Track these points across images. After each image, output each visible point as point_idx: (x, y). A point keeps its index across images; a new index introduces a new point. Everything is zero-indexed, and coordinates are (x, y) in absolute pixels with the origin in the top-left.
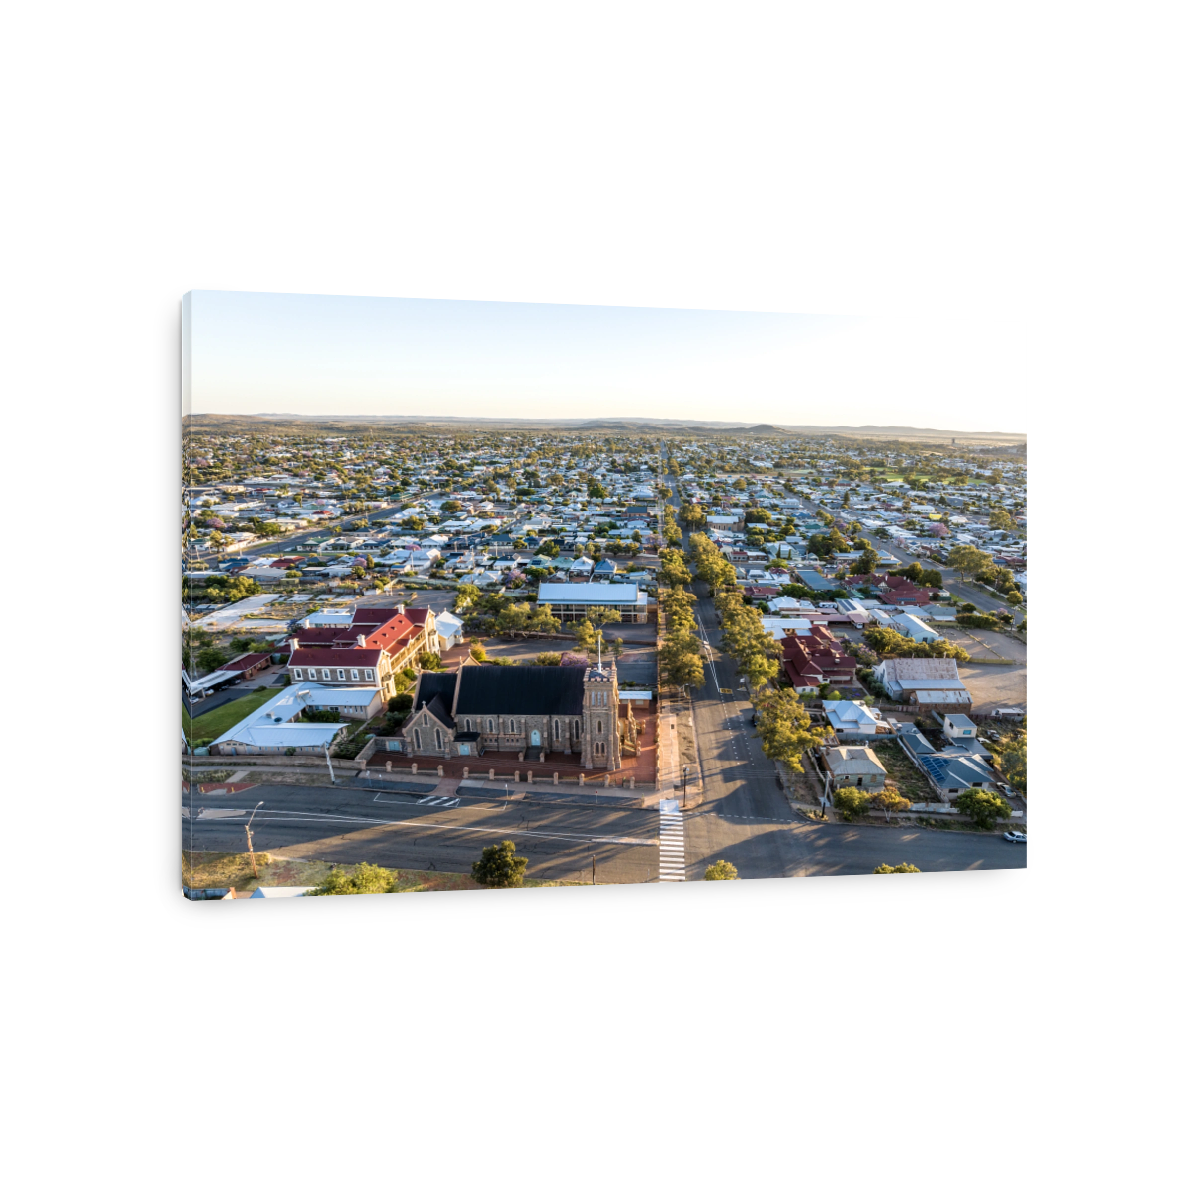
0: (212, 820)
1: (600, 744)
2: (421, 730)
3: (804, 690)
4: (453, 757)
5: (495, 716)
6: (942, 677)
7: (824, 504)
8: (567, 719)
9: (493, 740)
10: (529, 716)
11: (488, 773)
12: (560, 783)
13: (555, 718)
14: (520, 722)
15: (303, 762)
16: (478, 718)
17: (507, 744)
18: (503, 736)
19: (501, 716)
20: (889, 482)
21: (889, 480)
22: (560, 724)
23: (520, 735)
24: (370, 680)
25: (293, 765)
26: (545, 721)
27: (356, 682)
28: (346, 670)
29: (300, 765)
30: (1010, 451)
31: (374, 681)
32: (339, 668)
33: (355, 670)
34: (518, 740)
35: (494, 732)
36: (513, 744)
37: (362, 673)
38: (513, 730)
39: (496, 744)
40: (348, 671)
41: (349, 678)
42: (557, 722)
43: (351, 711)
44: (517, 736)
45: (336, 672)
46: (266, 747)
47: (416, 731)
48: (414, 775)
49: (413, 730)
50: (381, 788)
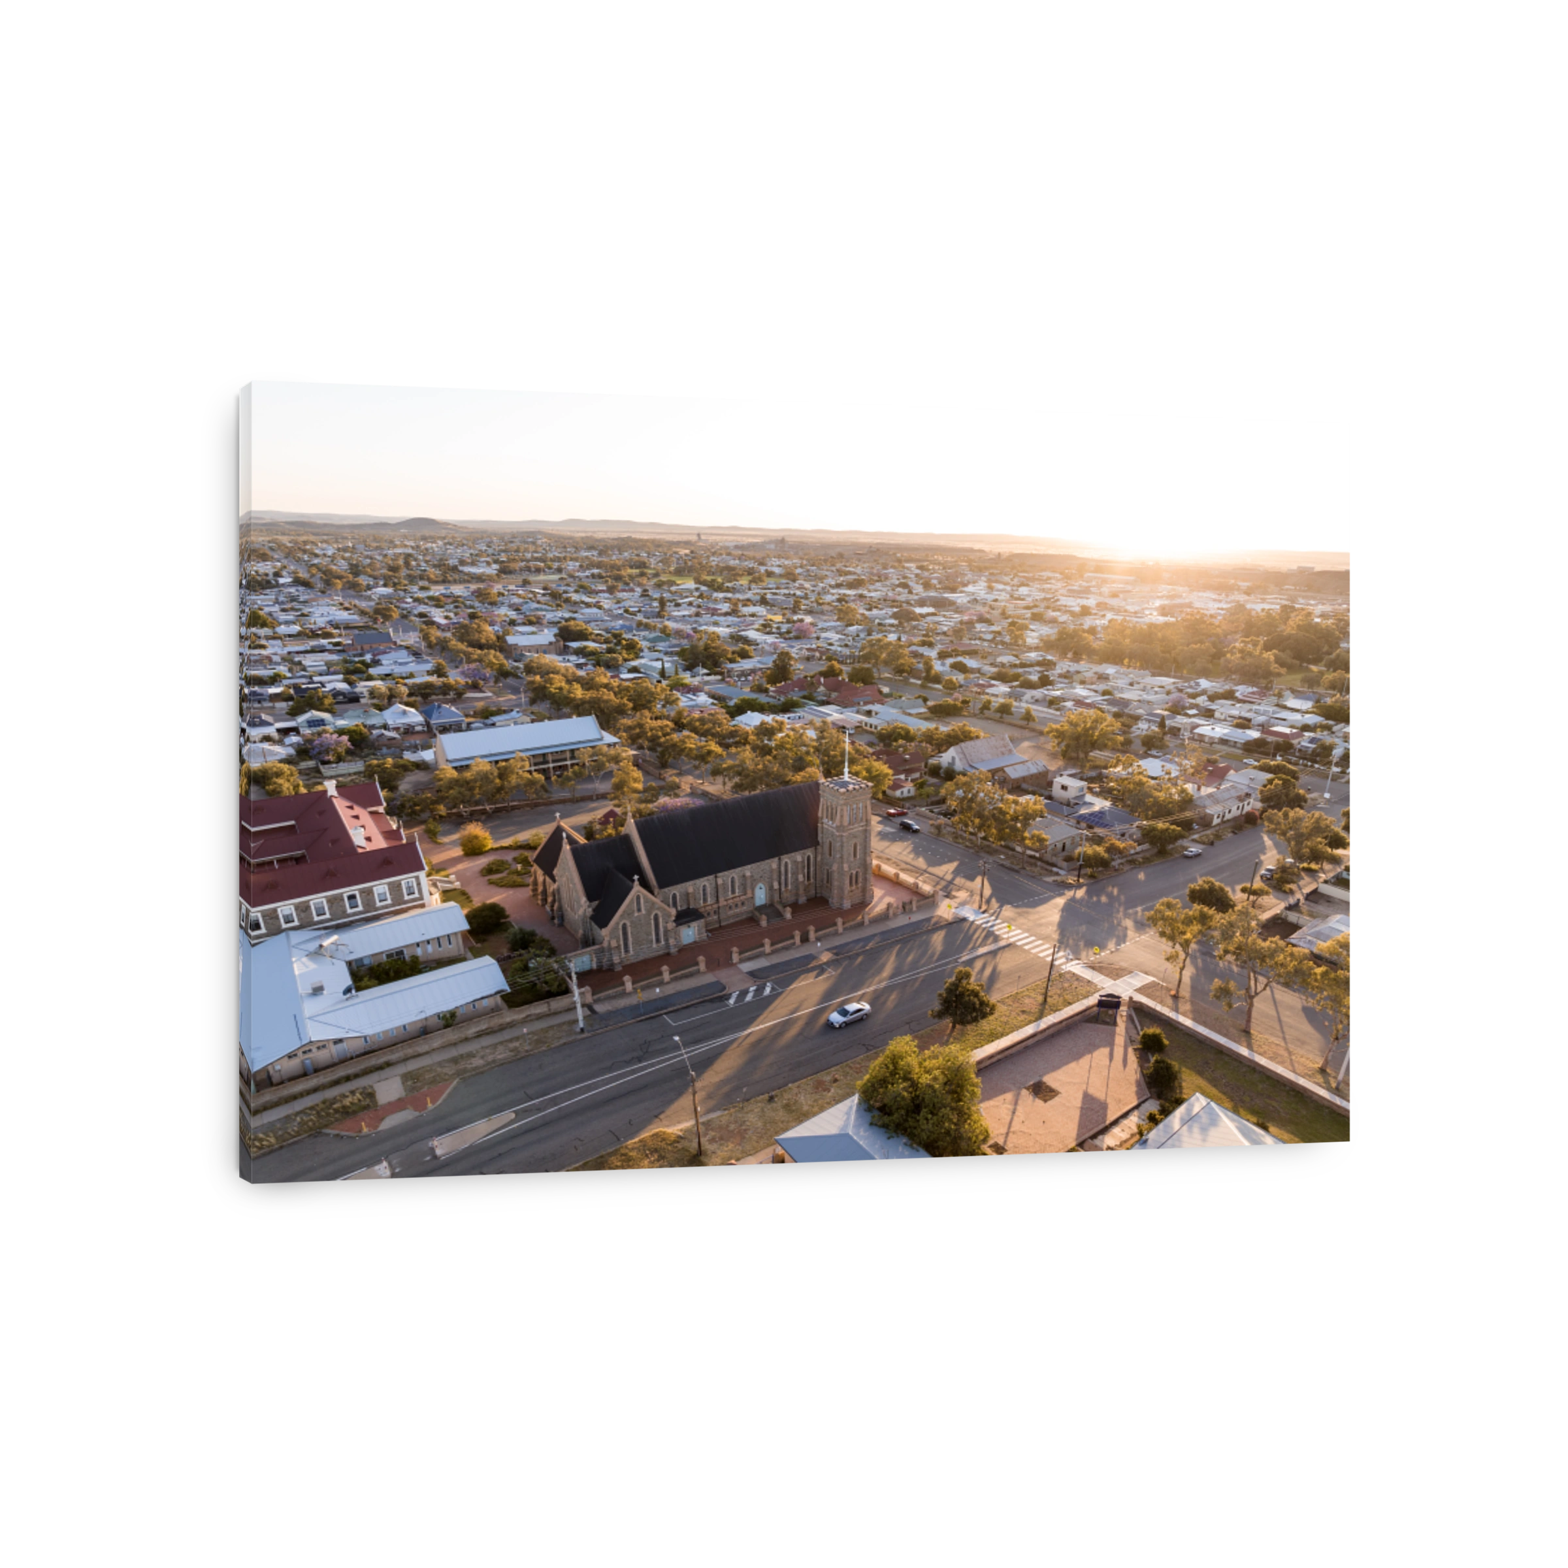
0: (471, 1146)
1: (854, 872)
2: (632, 922)
3: (902, 793)
4: (680, 951)
5: (711, 877)
6: (1003, 754)
7: (631, 614)
8: (798, 857)
9: (712, 913)
10: (754, 865)
11: (762, 945)
12: (845, 929)
13: (786, 859)
14: (744, 876)
15: (484, 1027)
16: (689, 887)
17: (731, 912)
18: (725, 903)
19: (720, 874)
20: (678, 585)
21: (678, 582)
22: (790, 866)
23: (745, 894)
24: (411, 897)
25: (467, 1039)
26: (774, 866)
27: (386, 907)
28: (362, 891)
29: (479, 1035)
30: (768, 546)
31: (421, 898)
32: (346, 891)
33: (380, 887)
34: (743, 904)
35: (709, 901)
36: (737, 910)
37: (395, 888)
38: (733, 892)
39: (716, 917)
40: (368, 893)
41: (369, 904)
42: (786, 863)
43: (430, 948)
44: (743, 898)
45: (343, 900)
46: (385, 1032)
47: (624, 927)
48: (668, 983)
49: (620, 927)
50: (662, 1009)
